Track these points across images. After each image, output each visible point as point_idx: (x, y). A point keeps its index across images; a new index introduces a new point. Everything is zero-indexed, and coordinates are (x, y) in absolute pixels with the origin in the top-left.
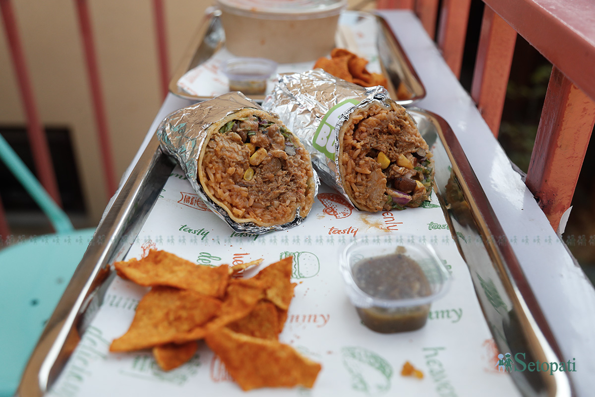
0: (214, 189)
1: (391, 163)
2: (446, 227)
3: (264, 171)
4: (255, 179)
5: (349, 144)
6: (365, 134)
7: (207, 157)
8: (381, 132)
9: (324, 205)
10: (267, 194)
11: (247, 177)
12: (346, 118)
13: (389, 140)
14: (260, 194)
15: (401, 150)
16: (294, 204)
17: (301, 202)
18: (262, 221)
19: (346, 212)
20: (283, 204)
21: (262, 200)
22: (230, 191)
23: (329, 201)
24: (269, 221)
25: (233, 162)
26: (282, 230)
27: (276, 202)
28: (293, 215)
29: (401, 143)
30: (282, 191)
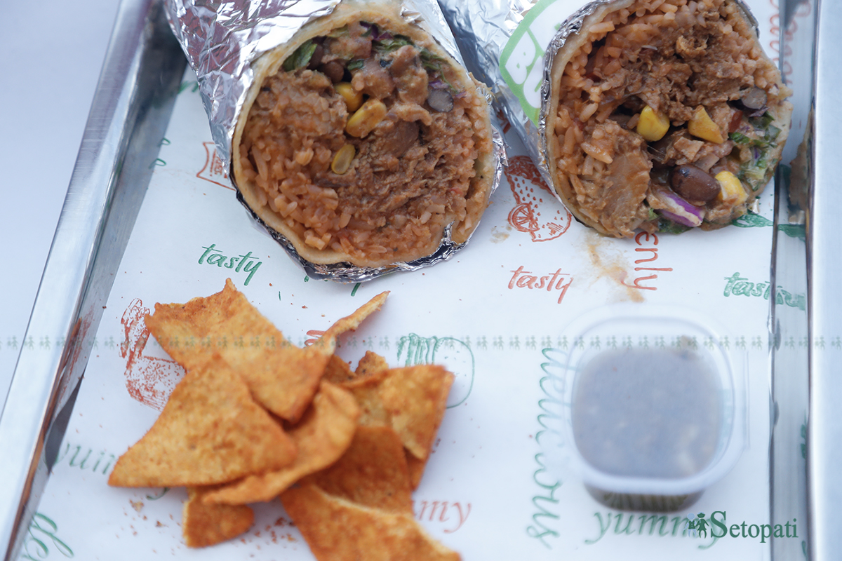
0: (267, 194)
1: (672, 129)
2: (764, 290)
3: (378, 150)
4: (356, 169)
5: (574, 89)
6: (615, 64)
7: (253, 126)
8: (656, 55)
9: (516, 194)
10: (382, 201)
11: (340, 165)
12: (574, 28)
13: (674, 76)
14: (365, 202)
15: (701, 96)
16: (439, 218)
17: (456, 212)
18: (367, 257)
19: (558, 222)
20: (415, 221)
21: (371, 215)
22: (300, 197)
23: (528, 182)
24: (382, 256)
25: (308, 138)
26: (411, 271)
27: (400, 218)
28: (435, 242)
29: (704, 81)
30: (415, 195)
